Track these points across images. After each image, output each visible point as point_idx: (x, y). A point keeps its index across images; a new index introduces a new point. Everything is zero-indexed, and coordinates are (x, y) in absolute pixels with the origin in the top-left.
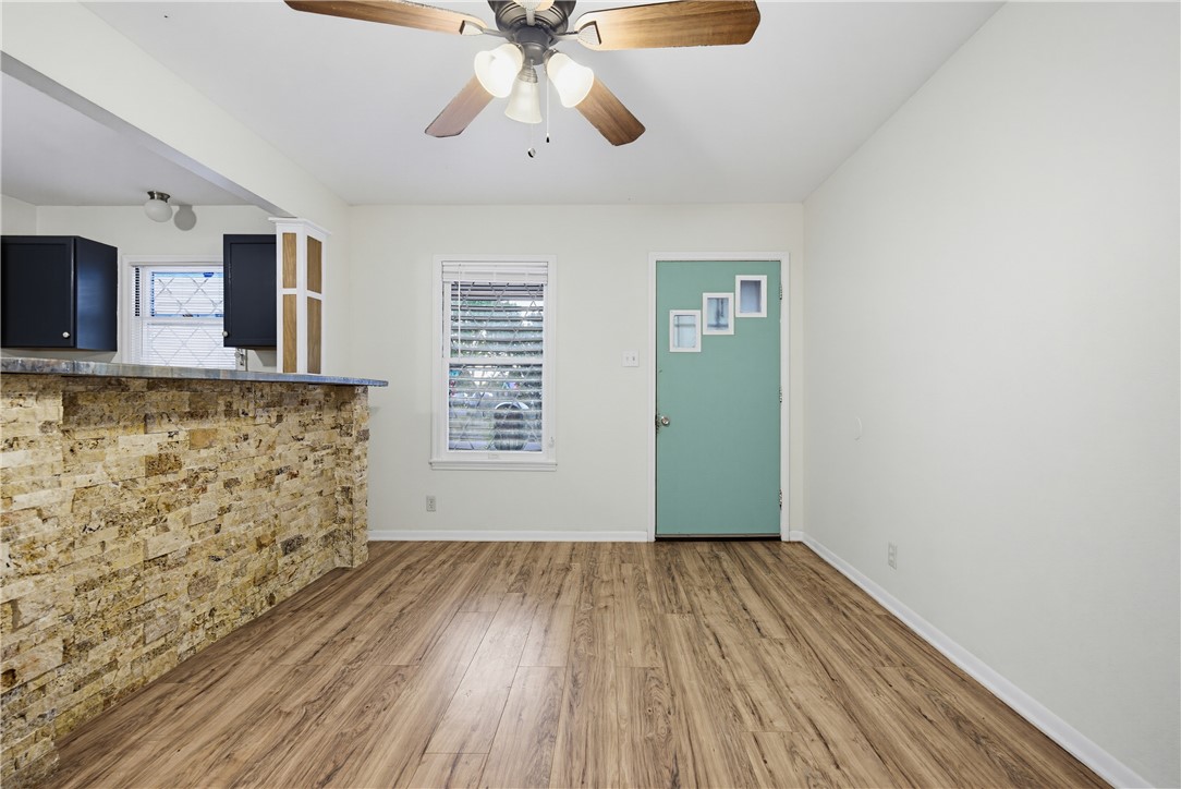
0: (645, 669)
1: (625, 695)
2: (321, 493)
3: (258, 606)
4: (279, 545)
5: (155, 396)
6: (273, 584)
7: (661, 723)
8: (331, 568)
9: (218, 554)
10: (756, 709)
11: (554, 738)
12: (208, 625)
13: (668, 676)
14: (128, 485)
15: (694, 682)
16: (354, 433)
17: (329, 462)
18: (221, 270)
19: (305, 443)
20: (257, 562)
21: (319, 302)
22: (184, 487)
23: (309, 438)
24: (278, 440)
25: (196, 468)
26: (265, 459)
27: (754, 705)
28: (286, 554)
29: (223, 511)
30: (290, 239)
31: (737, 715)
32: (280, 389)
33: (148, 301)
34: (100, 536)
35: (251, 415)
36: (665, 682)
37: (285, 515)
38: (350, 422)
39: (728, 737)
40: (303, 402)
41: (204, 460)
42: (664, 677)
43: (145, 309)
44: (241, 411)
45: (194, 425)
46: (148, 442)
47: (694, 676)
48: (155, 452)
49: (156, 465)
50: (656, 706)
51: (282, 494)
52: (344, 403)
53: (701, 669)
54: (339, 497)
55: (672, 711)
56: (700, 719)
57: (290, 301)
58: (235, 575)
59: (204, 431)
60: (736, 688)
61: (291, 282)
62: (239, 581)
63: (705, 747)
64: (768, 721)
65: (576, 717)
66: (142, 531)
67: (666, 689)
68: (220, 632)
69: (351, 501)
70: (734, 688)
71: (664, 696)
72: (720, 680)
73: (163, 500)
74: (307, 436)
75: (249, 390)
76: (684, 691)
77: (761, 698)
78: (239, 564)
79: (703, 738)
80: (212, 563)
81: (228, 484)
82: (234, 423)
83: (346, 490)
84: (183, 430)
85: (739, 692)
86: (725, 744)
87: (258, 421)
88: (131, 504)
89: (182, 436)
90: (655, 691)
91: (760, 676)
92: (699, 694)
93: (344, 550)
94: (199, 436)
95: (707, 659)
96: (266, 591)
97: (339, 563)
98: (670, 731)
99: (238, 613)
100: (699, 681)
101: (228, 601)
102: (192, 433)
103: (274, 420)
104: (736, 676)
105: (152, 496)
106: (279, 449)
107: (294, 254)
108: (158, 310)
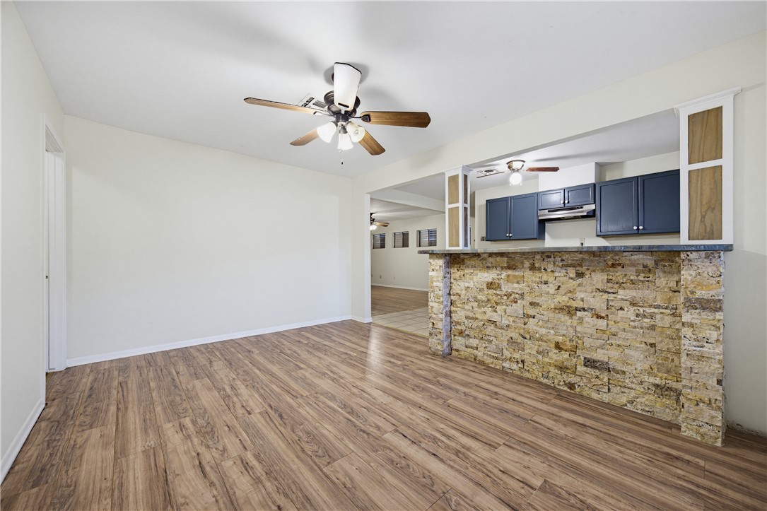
0: (335, 461)
1: (332, 438)
2: (650, 344)
3: (556, 381)
4: (581, 358)
5: (491, 259)
6: (574, 379)
7: (300, 434)
9: (525, 336)
10: (245, 467)
11: (341, 408)
12: (519, 365)
13: (315, 463)
14: (481, 290)
15: (294, 467)
19: (619, 297)
20: (555, 356)
22: (505, 298)
24: (579, 289)
25: (510, 291)
26: (566, 298)
27: (246, 470)
28: (587, 366)
29: (528, 316)
31: (257, 457)
32: (580, 256)
34: (471, 304)
35: (549, 270)
36: (314, 457)
37: (588, 342)
39: (261, 442)
40: (614, 266)
41: (516, 289)
42: (316, 460)
44: (543, 268)
45: (510, 272)
46: (489, 276)
47: (297, 472)
48: (490, 280)
49: (490, 285)
50: (308, 440)
51: (585, 325)
53: (294, 482)
55: (298, 442)
56: (280, 445)
58: (538, 353)
59: (515, 275)
60: (262, 478)
62: (541, 358)
63: (273, 433)
64: (237, 463)
65: (342, 418)
66: (486, 308)
67: (310, 453)
68: (526, 375)
70: (264, 478)
71: (308, 448)
72: (276, 479)
73: (494, 299)
74: (621, 292)
75: (549, 257)
76: (298, 457)
77: (242, 478)
78: (542, 349)
79: (275, 436)
80: (521, 338)
81: (532, 304)
82: (537, 274)
84: (504, 274)
85: (259, 475)
86: (263, 439)
87: (557, 274)
88: (482, 297)
89: (503, 276)
90: (316, 448)
91: (241, 501)
92: (287, 459)
94: (511, 277)
95: (294, 497)
96: (566, 378)
98: (293, 432)
99: (539, 374)
100: (291, 470)
101: (534, 363)
102: (508, 276)
103: (574, 275)
104: (263, 491)
105: (490, 297)
106: (580, 295)
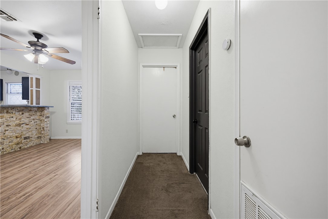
2: (36, 128)
3: (16, 149)
4: (23, 138)
6: (21, 145)
8: (39, 143)
9: (4, 138)
12: (1, 151)
16: (45, 117)
17: (38, 122)
18: (21, 84)
19: (31, 118)
20: (15, 141)
21: (39, 91)
23: (32, 118)
24: (22, 118)
26: (19, 121)
28: (25, 139)
29: (5, 131)
30: (32, 78)
32: (23, 108)
33: (10, 90)
35: (14, 113)
37: (24, 132)
38: (44, 115)
40: (30, 111)
43: (9, 92)
44: (11, 112)
51: (24, 128)
52: (43, 111)
54: (42, 129)
57: (32, 90)
58: (10, 142)
59: (1, 116)
61: (32, 87)
62: (10, 144)
68: (5, 153)
69: (44, 130)
74: (31, 117)
75: (13, 108)
78: (11, 141)
80: (3, 140)
81: (7, 126)
82: (9, 114)
83: (43, 128)
87: (16, 114)
93: (43, 140)
96: (19, 146)
97: (42, 142)
99: (10, 150)
101: (7, 147)
103: (21, 114)
106: (22, 120)
107: (32, 81)
108: (12, 92)
